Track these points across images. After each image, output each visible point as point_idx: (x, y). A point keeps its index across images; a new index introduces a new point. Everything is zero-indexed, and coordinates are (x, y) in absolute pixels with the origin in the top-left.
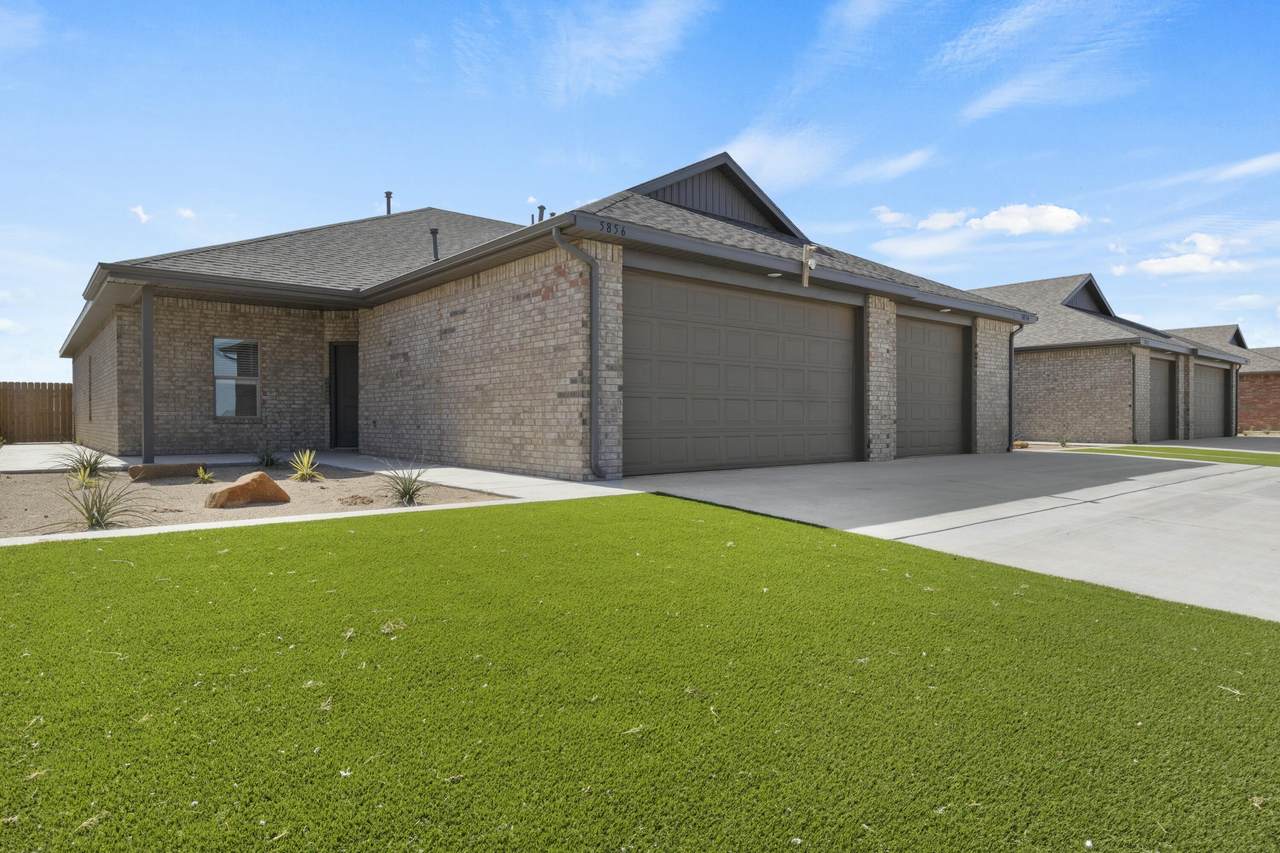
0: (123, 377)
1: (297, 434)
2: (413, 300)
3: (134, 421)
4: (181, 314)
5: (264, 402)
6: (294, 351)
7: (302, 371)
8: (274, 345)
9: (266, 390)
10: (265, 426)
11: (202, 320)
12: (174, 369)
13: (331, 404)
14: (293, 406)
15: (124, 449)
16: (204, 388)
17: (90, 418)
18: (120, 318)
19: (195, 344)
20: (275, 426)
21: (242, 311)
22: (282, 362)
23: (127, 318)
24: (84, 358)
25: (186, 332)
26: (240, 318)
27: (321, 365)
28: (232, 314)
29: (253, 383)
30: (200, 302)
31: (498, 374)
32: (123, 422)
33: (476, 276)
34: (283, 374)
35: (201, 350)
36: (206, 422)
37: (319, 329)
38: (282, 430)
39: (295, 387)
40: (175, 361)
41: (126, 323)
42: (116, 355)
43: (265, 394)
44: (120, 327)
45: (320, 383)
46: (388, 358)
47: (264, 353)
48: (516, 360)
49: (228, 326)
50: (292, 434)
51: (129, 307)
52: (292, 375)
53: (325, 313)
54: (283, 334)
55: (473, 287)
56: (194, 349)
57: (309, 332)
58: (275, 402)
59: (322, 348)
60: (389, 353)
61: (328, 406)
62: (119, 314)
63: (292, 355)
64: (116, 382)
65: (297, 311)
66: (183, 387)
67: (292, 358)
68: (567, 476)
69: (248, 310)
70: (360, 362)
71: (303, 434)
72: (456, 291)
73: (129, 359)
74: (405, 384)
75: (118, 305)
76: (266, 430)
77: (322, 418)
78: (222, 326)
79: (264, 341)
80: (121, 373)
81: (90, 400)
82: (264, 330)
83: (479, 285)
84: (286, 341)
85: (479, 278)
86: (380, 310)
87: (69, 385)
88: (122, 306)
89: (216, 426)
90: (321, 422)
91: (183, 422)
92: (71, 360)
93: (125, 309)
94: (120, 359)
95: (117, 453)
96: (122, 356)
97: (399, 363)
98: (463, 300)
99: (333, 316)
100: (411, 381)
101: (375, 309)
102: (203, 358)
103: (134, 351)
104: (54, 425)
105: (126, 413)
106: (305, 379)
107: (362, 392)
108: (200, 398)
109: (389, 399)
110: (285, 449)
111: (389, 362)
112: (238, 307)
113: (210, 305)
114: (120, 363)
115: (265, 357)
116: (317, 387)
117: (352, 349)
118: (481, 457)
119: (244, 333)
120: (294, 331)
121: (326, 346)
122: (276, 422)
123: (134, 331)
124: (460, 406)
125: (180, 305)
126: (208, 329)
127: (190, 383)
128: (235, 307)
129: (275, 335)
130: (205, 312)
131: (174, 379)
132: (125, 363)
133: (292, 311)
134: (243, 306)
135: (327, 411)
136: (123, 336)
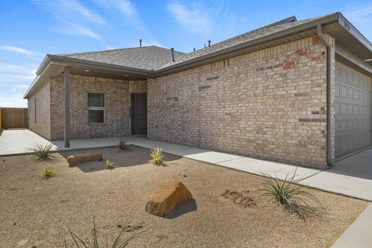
0: (53, 107)
1: (119, 130)
2: (181, 74)
3: (57, 126)
4: (75, 81)
5: (107, 117)
6: (118, 96)
7: (121, 105)
8: (110, 94)
9: (108, 112)
10: (107, 127)
11: (84, 84)
12: (73, 104)
13: (131, 117)
14: (118, 119)
15: (52, 138)
16: (84, 112)
17: (36, 122)
18: (51, 82)
19: (81, 94)
20: (111, 127)
21: (99, 80)
22: (114, 101)
23: (54, 83)
24: (33, 99)
25: (77, 89)
26: (98, 83)
27: (128, 102)
28: (95, 81)
29: (103, 109)
30: (83, 77)
31: (244, 108)
32: (53, 126)
33: (226, 61)
34: (114, 106)
35: (83, 96)
36: (85, 126)
37: (127, 88)
38: (113, 128)
39: (118, 111)
40: (73, 101)
41: (54, 85)
42: (50, 98)
43: (107, 114)
44: (51, 86)
45: (127, 109)
46: (165, 99)
47: (107, 98)
48: (260, 101)
49: (94, 86)
50: (117, 130)
51: (55, 78)
52: (117, 106)
53: (129, 81)
54: (114, 90)
55: (224, 65)
56: (81, 96)
57: (123, 89)
58: (111, 117)
59: (128, 95)
60: (166, 97)
61: (130, 118)
62: (50, 81)
63: (117, 98)
64: (50, 109)
65: (119, 81)
66: (76, 112)
67: (118, 100)
68: (309, 165)
69: (101, 80)
70: (148, 101)
71: (121, 130)
72: (211, 69)
73: (55, 100)
74: (175, 111)
75: (50, 77)
76: (107, 128)
77: (128, 123)
78: (91, 86)
79: (107, 92)
80: (51, 105)
81: (35, 115)
82: (107, 88)
83: (228, 65)
84: (115, 92)
85: (229, 61)
86: (160, 80)
87: (27, 108)
88: (52, 78)
89: (89, 127)
90: (127, 125)
91: (76, 126)
92: (27, 100)
93: (53, 79)
94: (51, 100)
95: (50, 139)
96: (52, 98)
97: (172, 102)
98: (216, 72)
99: (132, 83)
100: (179, 110)
101: (157, 79)
102: (84, 99)
103: (57, 97)
104: (22, 123)
105: (54, 122)
106: (122, 108)
107: (149, 114)
108: (83, 116)
109: (165, 117)
110: (114, 136)
111: (165, 101)
112: (97, 78)
113: (87, 78)
114: (51, 102)
115: (107, 99)
116: (126, 111)
117: (144, 96)
118: (230, 147)
119: (99, 89)
120: (118, 88)
121: (130, 94)
122: (111, 125)
123: (57, 88)
124: (214, 122)
125: (75, 77)
126: (86, 87)
127: (79, 110)
128: (96, 79)
129: (111, 90)
130: (85, 80)
131: (73, 108)
132: (53, 101)
133: (117, 80)
134: (99, 78)
135: (130, 120)
136: (53, 90)
